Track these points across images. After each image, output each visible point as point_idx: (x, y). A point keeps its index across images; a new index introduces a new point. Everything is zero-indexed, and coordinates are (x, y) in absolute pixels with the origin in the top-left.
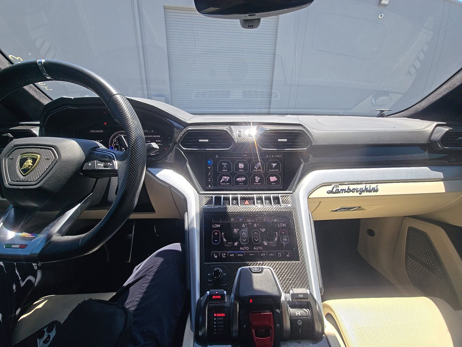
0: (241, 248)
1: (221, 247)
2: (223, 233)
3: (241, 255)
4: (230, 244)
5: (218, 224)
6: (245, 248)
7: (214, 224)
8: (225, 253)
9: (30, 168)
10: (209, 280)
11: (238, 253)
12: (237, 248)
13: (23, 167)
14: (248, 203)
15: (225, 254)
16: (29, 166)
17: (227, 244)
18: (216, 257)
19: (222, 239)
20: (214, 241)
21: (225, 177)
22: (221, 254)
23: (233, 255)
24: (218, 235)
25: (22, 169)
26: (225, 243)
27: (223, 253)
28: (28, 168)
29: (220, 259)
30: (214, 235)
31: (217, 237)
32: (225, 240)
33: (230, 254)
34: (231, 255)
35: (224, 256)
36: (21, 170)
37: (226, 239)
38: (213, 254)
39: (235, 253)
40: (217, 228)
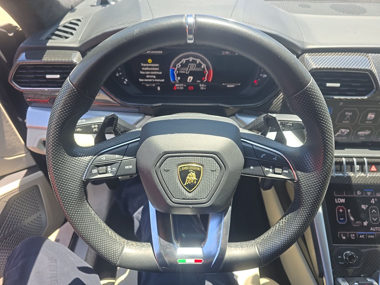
0: (371, 229)
1: (349, 226)
2: (349, 210)
3: (372, 237)
4: (359, 224)
5: (342, 198)
6: (376, 229)
7: (337, 198)
8: (354, 233)
9: (195, 183)
10: (340, 263)
11: (368, 235)
12: (367, 228)
13: (186, 182)
14: (375, 170)
15: (354, 235)
16: (194, 181)
17: (356, 223)
18: (344, 238)
19: (349, 218)
20: (339, 220)
21: (343, 130)
22: (350, 234)
23: (364, 236)
24: (343, 212)
25: (185, 184)
26: (353, 222)
27: (352, 234)
28: (193, 184)
29: (349, 241)
30: (339, 212)
31: (342, 215)
32: (352, 219)
33: (359, 235)
34: (361, 236)
35: (353, 237)
36: (185, 186)
37: (354, 218)
38: (340, 234)
39: (365, 235)
40: (341, 204)
